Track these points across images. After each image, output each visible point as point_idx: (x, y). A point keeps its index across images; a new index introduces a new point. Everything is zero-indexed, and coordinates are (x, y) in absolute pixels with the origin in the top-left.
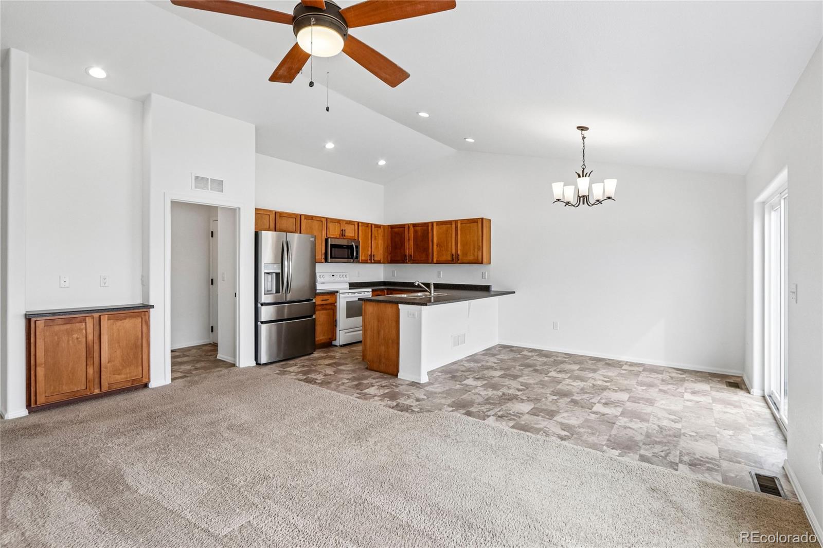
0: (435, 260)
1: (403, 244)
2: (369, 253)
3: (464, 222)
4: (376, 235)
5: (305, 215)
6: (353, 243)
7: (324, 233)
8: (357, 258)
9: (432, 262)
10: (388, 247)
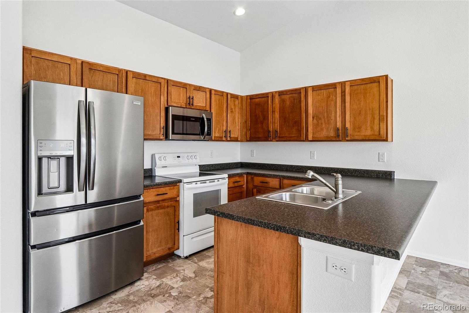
0: (310, 137)
1: (265, 117)
2: (225, 128)
3: (354, 83)
4: (233, 107)
5: (133, 73)
6: (204, 115)
7: (163, 99)
8: (209, 134)
9: (307, 140)
10: (246, 122)
